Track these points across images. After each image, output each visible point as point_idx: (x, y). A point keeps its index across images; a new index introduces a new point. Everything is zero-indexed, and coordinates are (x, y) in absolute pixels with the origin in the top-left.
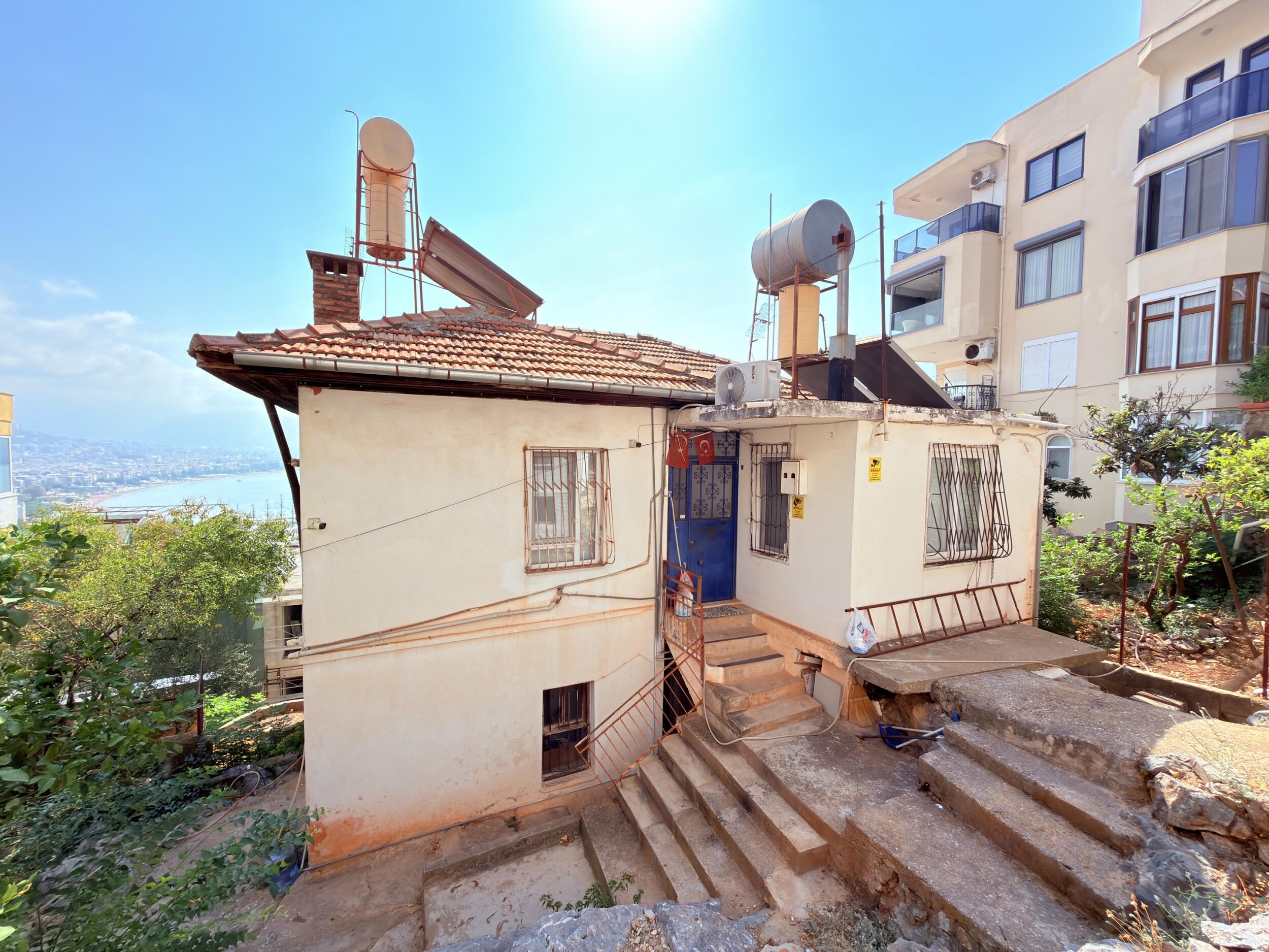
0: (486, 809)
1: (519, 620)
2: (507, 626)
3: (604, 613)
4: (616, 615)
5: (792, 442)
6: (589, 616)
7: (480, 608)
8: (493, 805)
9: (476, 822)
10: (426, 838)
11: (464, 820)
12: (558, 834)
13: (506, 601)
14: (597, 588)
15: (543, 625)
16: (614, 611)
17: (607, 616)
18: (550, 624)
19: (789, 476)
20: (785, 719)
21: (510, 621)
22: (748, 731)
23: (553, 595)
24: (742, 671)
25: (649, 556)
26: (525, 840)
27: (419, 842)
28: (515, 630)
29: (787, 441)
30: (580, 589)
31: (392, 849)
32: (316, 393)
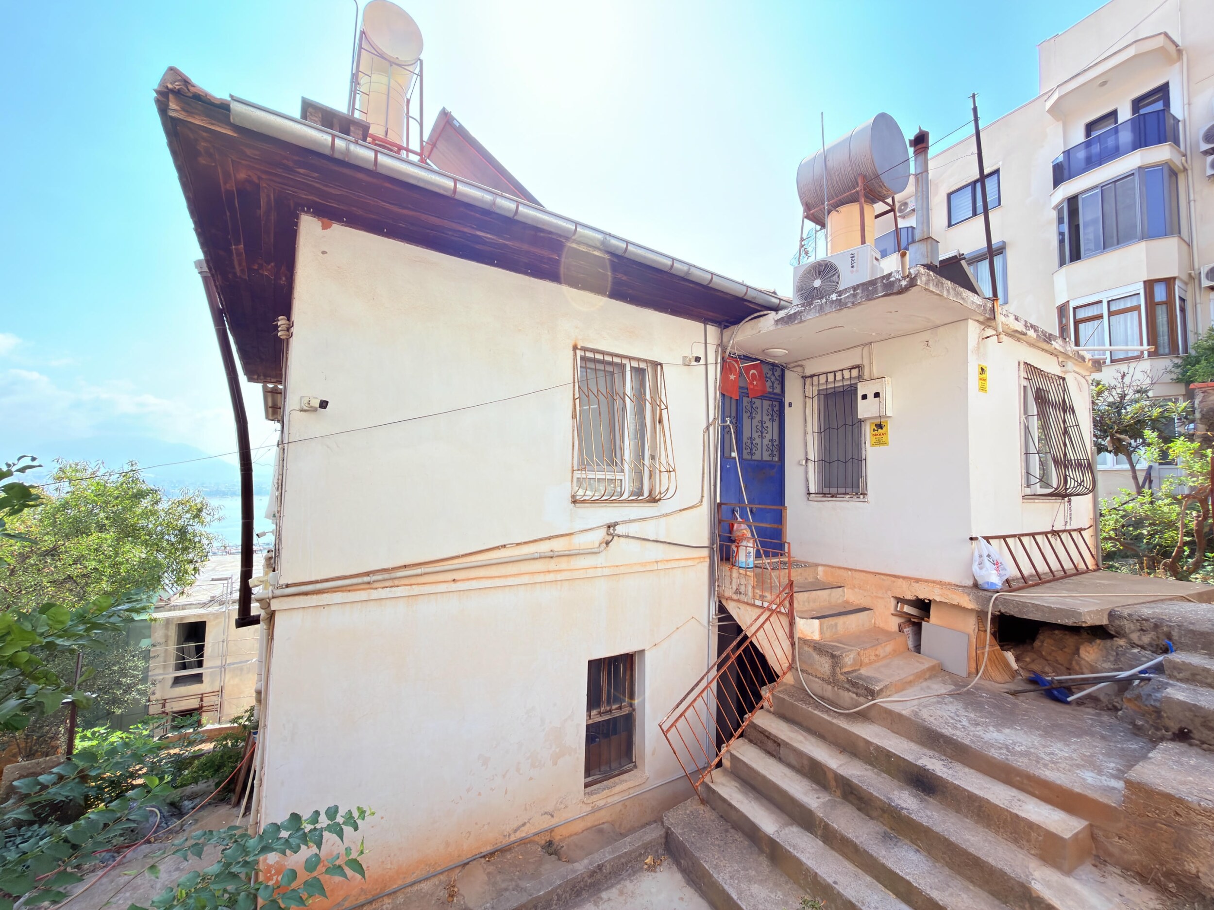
0: (515, 831)
1: (563, 564)
2: (549, 572)
3: (657, 562)
4: (669, 565)
5: (866, 363)
6: (642, 564)
7: (518, 544)
8: (524, 824)
9: (503, 850)
10: (435, 881)
11: (488, 848)
12: (641, 854)
13: (549, 538)
14: (649, 530)
15: (591, 573)
16: (667, 561)
17: (661, 566)
18: (599, 572)
19: (871, 396)
20: (911, 678)
21: (552, 565)
22: (881, 690)
23: (601, 534)
24: (836, 625)
25: (702, 497)
26: (600, 867)
27: (425, 886)
28: (559, 577)
29: (858, 362)
30: (633, 529)
31: (387, 900)
32: (325, 227)
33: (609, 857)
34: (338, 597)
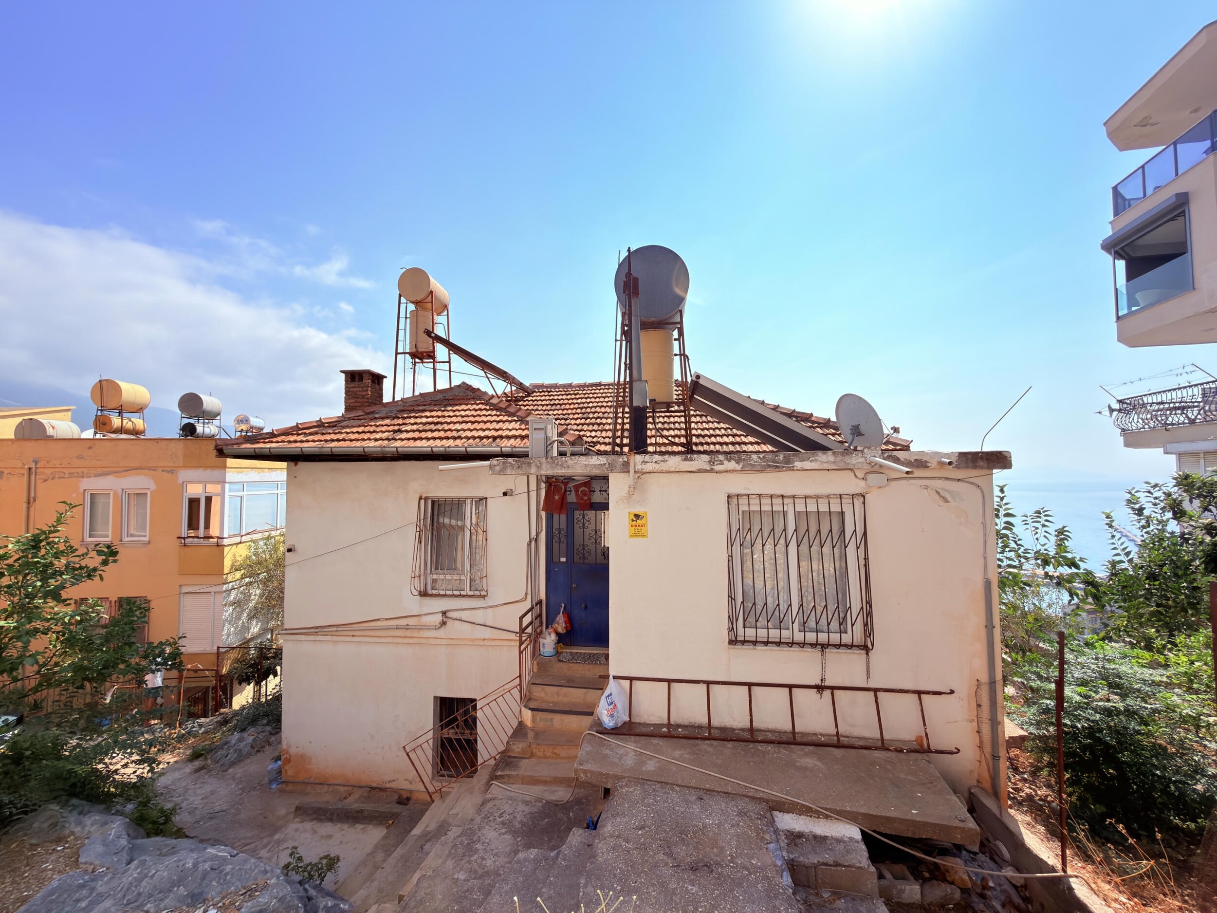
0: (389, 782)
1: (415, 634)
2: (406, 637)
3: (484, 640)
4: (493, 643)
6: (470, 640)
7: (386, 619)
8: (394, 781)
9: (381, 789)
10: (347, 788)
11: (375, 785)
12: (387, 817)
13: (405, 617)
14: (478, 616)
15: (432, 641)
16: (493, 640)
17: (486, 643)
18: (438, 642)
21: (408, 633)
23: (439, 618)
25: (526, 594)
26: (362, 811)
27: (342, 789)
28: (411, 641)
30: (464, 615)
31: (326, 787)
32: (296, 465)
33: (369, 808)
34: (303, 637)
